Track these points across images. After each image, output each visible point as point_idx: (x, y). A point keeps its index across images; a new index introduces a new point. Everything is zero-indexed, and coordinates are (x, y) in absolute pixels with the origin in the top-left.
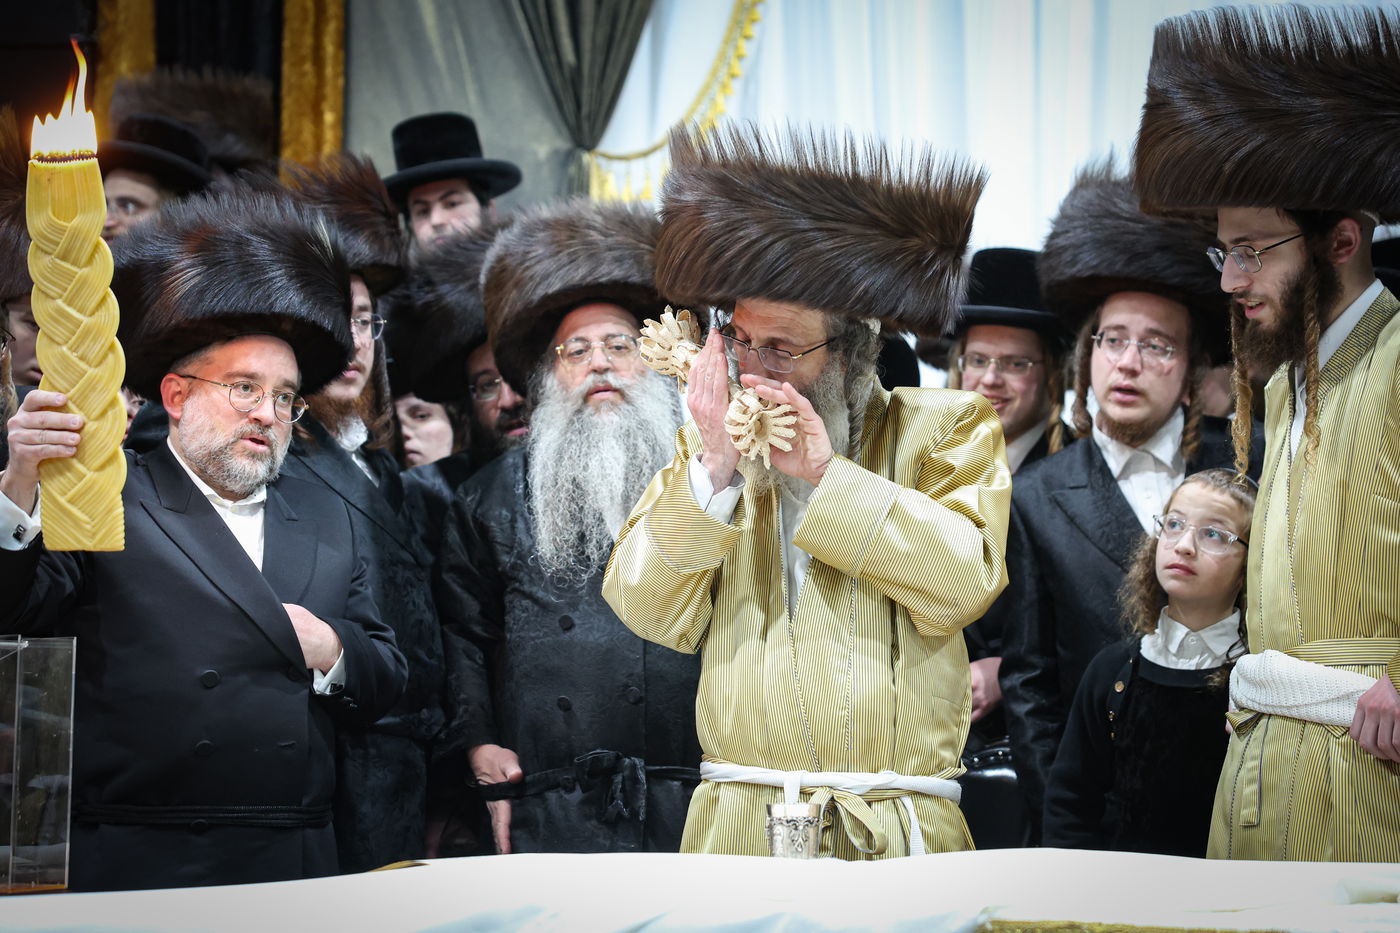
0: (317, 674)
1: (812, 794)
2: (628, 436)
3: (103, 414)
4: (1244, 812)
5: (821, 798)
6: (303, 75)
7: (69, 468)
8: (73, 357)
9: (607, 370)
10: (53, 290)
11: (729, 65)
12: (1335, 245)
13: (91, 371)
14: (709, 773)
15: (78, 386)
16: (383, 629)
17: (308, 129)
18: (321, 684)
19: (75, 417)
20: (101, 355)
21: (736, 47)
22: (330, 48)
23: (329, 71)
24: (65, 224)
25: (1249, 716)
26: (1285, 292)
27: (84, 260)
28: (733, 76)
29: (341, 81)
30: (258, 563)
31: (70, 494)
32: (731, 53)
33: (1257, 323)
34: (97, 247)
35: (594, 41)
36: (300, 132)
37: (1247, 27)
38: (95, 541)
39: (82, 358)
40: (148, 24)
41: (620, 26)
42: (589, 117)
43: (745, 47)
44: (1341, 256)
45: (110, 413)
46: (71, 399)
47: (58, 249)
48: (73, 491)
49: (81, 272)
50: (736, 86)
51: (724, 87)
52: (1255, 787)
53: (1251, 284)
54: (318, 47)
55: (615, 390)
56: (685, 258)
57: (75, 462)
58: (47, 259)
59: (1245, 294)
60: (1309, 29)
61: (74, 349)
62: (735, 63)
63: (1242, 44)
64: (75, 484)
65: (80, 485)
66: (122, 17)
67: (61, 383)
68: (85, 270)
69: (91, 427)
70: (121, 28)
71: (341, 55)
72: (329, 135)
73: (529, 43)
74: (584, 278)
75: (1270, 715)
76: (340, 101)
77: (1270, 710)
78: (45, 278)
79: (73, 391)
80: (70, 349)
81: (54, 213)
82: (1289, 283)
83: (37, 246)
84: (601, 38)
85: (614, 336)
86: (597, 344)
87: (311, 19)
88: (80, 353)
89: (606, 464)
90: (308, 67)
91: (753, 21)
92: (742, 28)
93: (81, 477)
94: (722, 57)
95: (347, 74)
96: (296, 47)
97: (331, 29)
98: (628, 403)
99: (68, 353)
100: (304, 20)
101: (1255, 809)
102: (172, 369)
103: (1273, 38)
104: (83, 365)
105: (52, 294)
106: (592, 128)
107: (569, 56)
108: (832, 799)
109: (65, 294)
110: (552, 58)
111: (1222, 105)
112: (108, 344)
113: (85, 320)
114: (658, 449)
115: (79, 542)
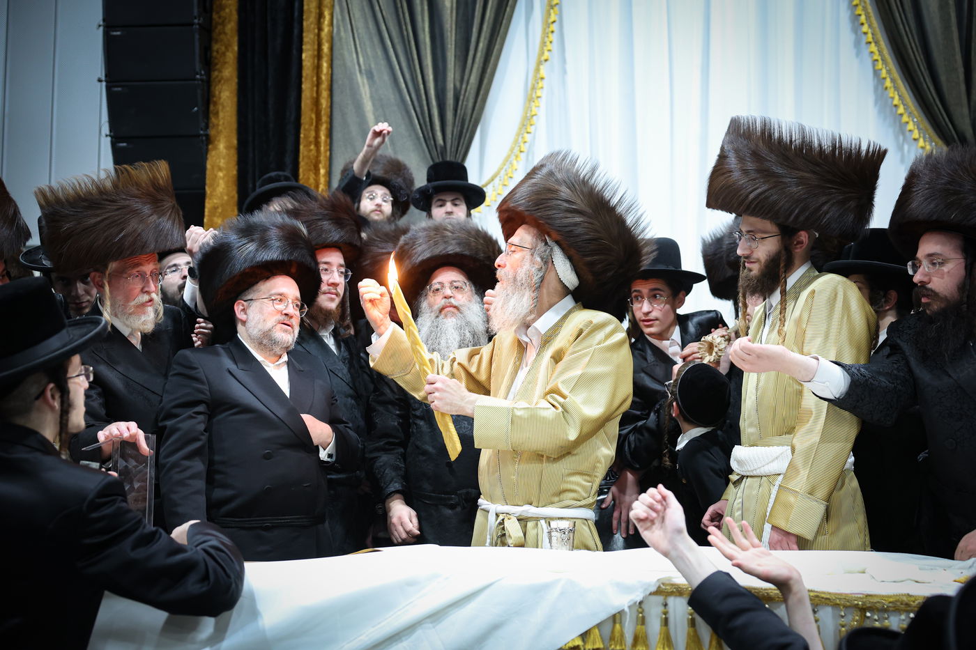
0: (321, 449)
2: (461, 329)
6: (310, 151)
9: (451, 297)
12: (795, 243)
16: (347, 423)
17: (312, 177)
18: (323, 455)
21: (523, 138)
22: (323, 137)
23: (322, 148)
25: (739, 477)
26: (767, 260)
28: (521, 151)
29: (328, 153)
30: (288, 394)
33: (751, 271)
35: (452, 134)
36: (308, 179)
37: (774, 129)
40: (234, 126)
41: (466, 126)
44: (797, 248)
50: (522, 156)
51: (517, 156)
53: (752, 252)
54: (317, 137)
55: (455, 307)
59: (747, 257)
62: (522, 145)
63: (770, 136)
66: (221, 123)
70: (220, 128)
71: (328, 140)
72: (322, 180)
73: (421, 135)
74: (440, 252)
75: (747, 477)
76: (328, 163)
77: (748, 474)
84: (456, 132)
85: (455, 282)
86: (447, 285)
89: (449, 341)
90: (312, 147)
91: (531, 125)
92: (526, 128)
95: (331, 150)
96: (306, 137)
97: (324, 128)
98: (461, 313)
100: (311, 124)
102: (240, 297)
107: (440, 141)
110: (432, 143)
111: (750, 166)
114: (476, 336)
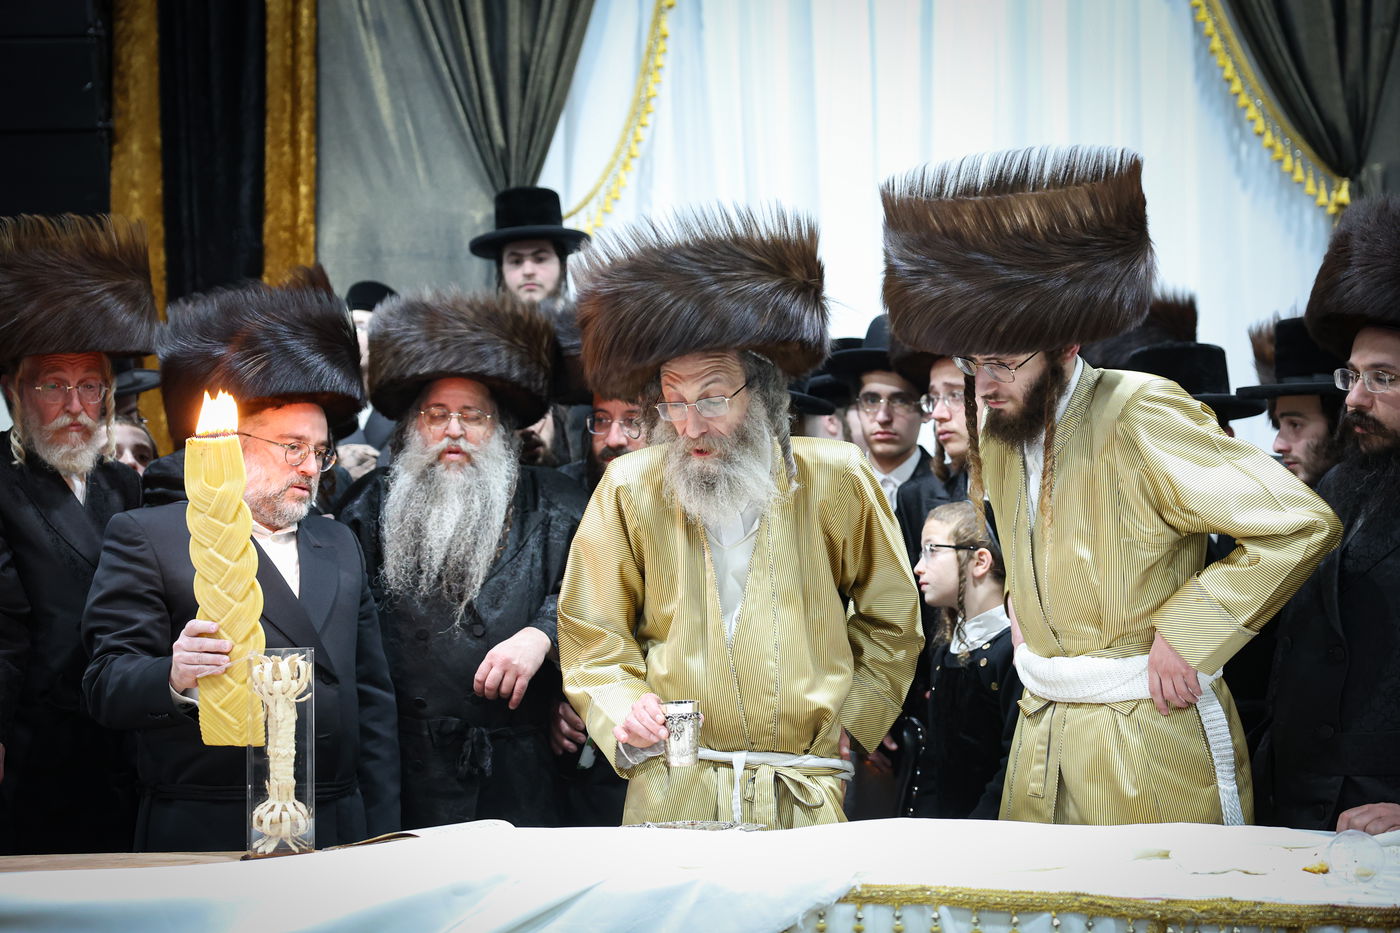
3: (247, 638)
6: (282, 154)
7: (222, 682)
8: (223, 594)
10: (206, 541)
11: (629, 147)
13: (237, 605)
15: (227, 617)
17: (286, 198)
19: (226, 643)
20: (245, 592)
21: (635, 134)
22: (304, 134)
23: (303, 152)
24: (215, 489)
27: (230, 517)
28: (632, 157)
29: (313, 160)
31: (222, 702)
32: (630, 137)
34: (240, 507)
35: (519, 129)
36: (280, 201)
38: (242, 739)
39: (229, 595)
40: (155, 113)
41: (541, 116)
43: (642, 133)
45: (252, 638)
46: (220, 627)
47: (210, 509)
48: (224, 700)
49: (228, 527)
50: (634, 164)
51: (625, 165)
52: (1042, 766)
54: (294, 132)
55: (464, 453)
56: (614, 340)
57: (226, 676)
58: (200, 516)
61: (222, 588)
62: (633, 146)
64: (226, 694)
65: (229, 695)
66: (133, 107)
67: (213, 614)
68: (231, 526)
69: (238, 649)
70: (132, 116)
71: (313, 139)
72: (304, 204)
73: (467, 129)
76: (313, 176)
78: (200, 531)
79: (223, 620)
80: (220, 587)
81: (206, 481)
83: (195, 508)
84: (525, 126)
86: (454, 415)
87: (289, 108)
88: (228, 590)
90: (286, 148)
91: (648, 112)
92: (639, 118)
93: (231, 688)
94: (623, 141)
95: (318, 154)
96: (276, 132)
97: (305, 117)
99: (219, 590)
100: (283, 110)
101: (1041, 784)
104: (229, 599)
105: (205, 544)
107: (500, 140)
109: (216, 544)
110: (486, 142)
112: (249, 584)
113: (232, 565)
115: (229, 739)
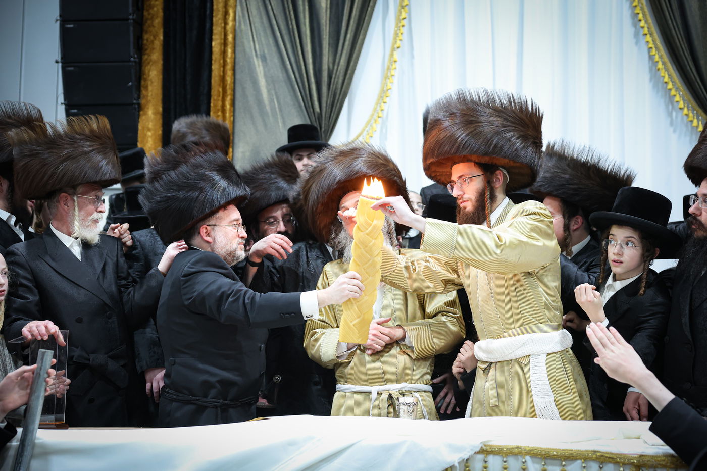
1: (382, 394)
4: (491, 401)
5: (385, 396)
11: (378, 113)
12: (495, 180)
14: (340, 388)
22: (228, 106)
23: (228, 115)
25: (488, 364)
26: (477, 196)
32: (379, 108)
33: (465, 208)
35: (327, 104)
40: (160, 97)
41: (337, 98)
42: (324, 131)
43: (384, 106)
51: (376, 121)
52: (495, 391)
53: (464, 194)
54: (223, 106)
59: (462, 196)
60: (488, 97)
62: (380, 112)
66: (150, 94)
70: (149, 98)
71: (232, 108)
73: (303, 105)
82: (478, 193)
84: (329, 102)
90: (220, 113)
92: (383, 99)
96: (215, 106)
97: (228, 99)
101: (496, 399)
102: (203, 223)
103: (475, 98)
106: (326, 137)
107: (317, 109)
108: (390, 394)
110: (311, 109)
